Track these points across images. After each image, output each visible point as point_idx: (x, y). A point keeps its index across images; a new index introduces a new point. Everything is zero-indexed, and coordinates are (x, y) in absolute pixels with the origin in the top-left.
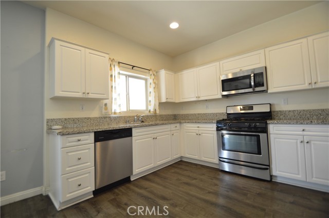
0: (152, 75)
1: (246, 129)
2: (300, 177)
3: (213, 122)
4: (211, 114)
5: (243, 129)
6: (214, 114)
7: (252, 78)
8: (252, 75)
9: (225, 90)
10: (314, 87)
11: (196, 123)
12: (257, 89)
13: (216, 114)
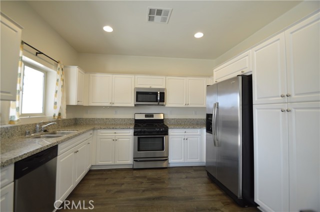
0: (61, 69)
1: (156, 133)
2: (182, 161)
3: (131, 128)
4: (119, 119)
5: (154, 133)
6: (122, 119)
7: (159, 95)
8: (159, 92)
9: (138, 100)
10: (187, 106)
11: (113, 128)
12: (161, 103)
13: (124, 120)
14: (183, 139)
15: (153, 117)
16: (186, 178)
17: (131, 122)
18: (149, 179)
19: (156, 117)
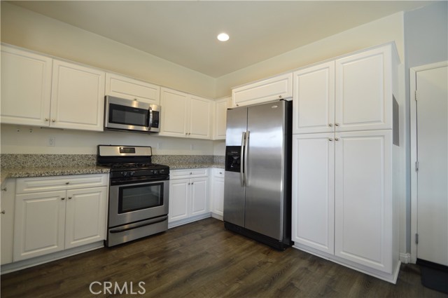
2: (185, 216)
3: (105, 171)
4: (61, 155)
9: (113, 121)
10: (188, 136)
11: (63, 174)
12: (153, 129)
13: (73, 157)
14: (187, 184)
15: (134, 152)
16: (202, 237)
17: (89, 163)
18: (151, 256)
19: (138, 153)
